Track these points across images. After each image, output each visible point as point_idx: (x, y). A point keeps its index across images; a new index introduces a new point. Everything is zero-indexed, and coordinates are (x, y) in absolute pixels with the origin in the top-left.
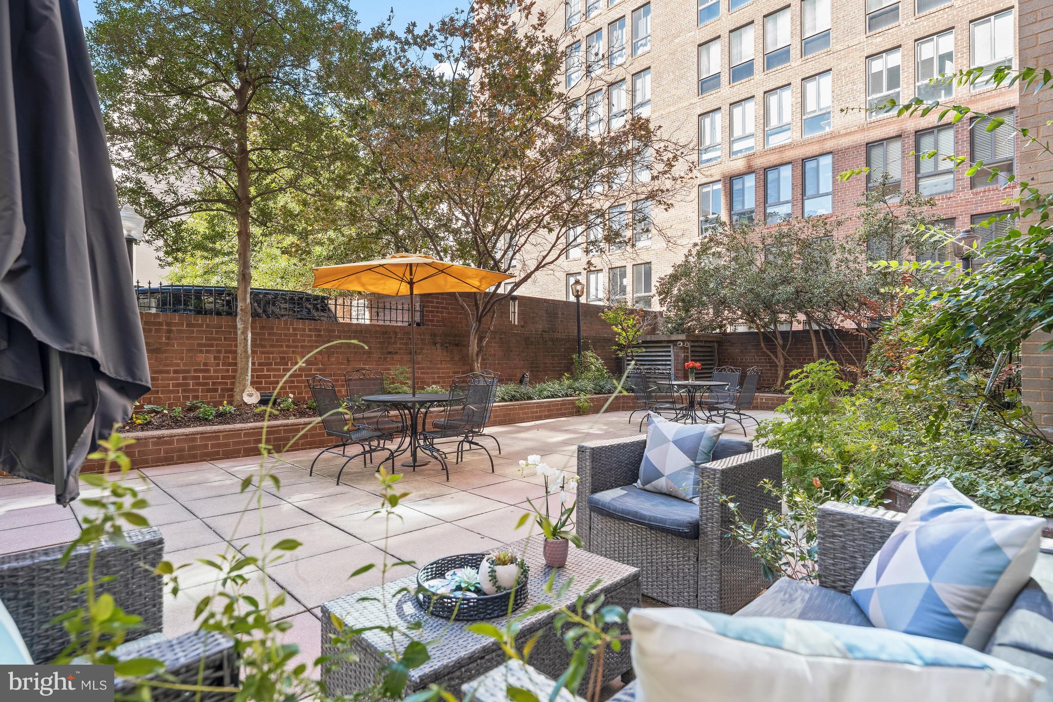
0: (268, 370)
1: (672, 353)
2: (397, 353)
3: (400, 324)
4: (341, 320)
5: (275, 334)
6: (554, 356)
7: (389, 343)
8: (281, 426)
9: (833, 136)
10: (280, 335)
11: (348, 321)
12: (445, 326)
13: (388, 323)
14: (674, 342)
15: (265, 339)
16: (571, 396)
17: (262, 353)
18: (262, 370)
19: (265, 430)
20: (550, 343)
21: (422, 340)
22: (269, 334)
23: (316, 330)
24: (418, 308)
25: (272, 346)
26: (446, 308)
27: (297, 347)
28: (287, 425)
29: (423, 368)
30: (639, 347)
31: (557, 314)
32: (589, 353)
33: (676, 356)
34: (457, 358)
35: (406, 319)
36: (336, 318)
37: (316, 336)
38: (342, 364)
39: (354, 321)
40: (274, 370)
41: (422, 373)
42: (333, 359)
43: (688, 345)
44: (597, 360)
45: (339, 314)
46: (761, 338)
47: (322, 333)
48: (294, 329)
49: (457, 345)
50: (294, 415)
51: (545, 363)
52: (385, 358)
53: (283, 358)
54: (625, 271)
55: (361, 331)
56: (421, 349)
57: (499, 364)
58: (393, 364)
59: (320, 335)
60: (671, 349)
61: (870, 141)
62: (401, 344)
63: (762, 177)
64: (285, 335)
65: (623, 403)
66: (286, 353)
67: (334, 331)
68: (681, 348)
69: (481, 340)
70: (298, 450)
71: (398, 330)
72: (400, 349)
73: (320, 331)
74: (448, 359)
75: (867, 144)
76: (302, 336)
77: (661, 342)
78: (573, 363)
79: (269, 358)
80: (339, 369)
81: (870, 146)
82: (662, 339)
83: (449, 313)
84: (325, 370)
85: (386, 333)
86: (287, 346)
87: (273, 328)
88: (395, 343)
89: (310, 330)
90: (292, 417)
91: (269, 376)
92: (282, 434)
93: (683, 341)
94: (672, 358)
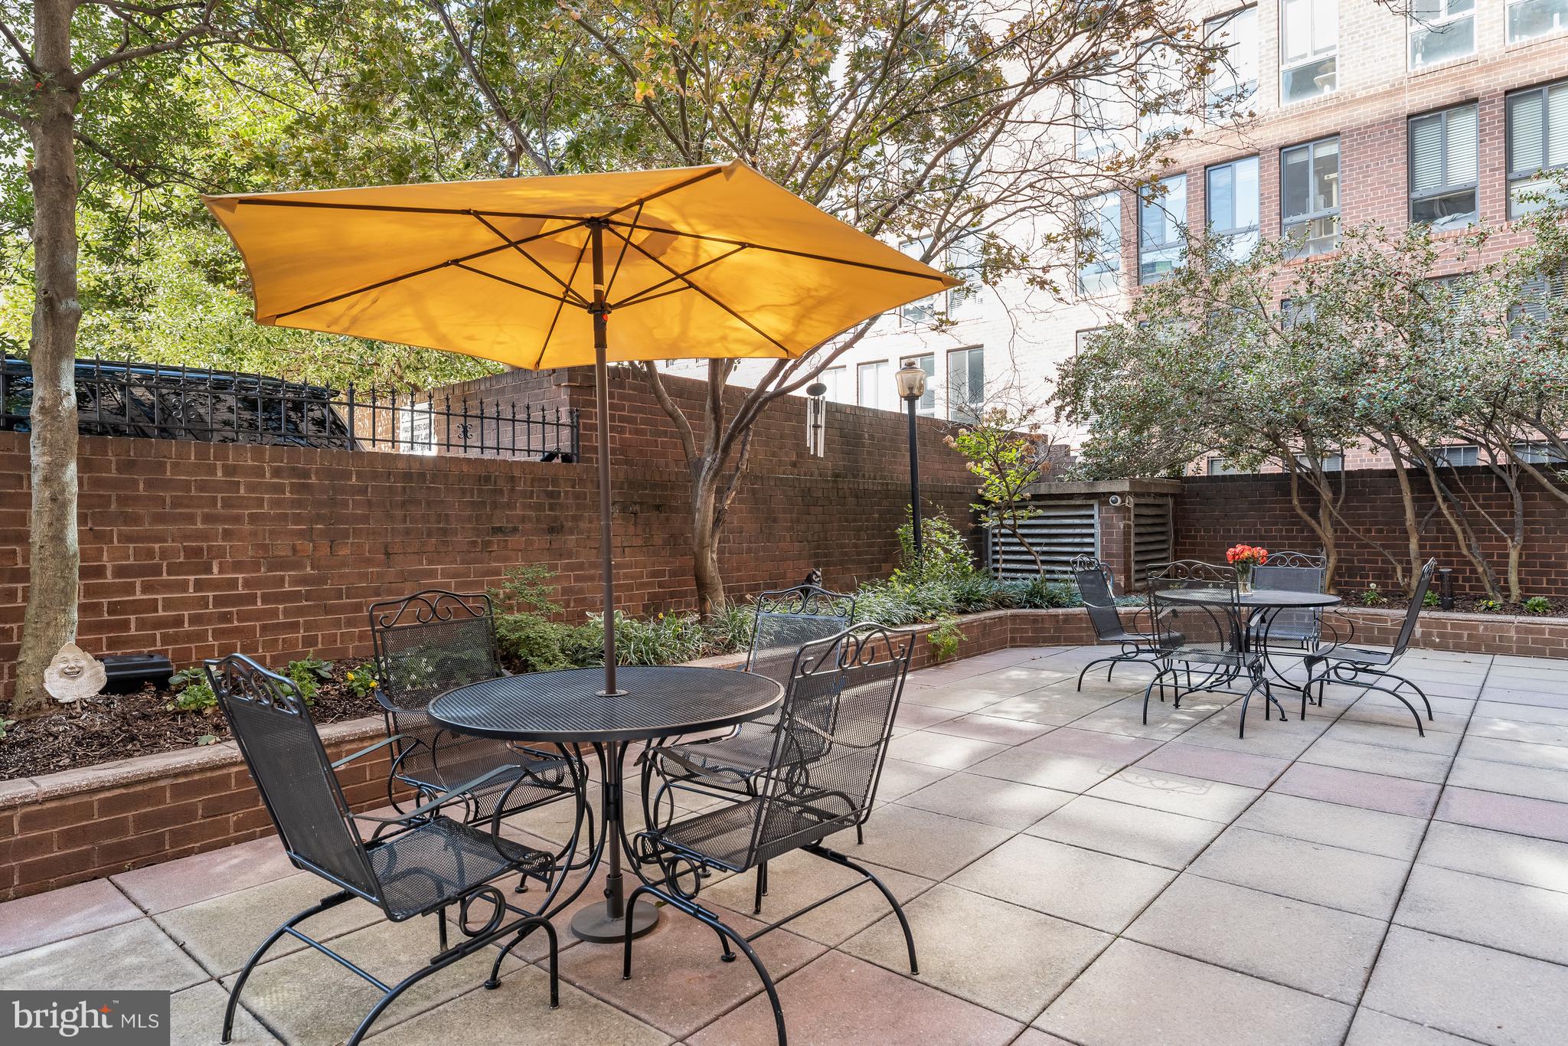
0: (147, 588)
1: (1096, 521)
2: (515, 530)
3: (520, 457)
4: (367, 447)
5: (167, 484)
6: (859, 530)
7: (495, 505)
8: (163, 775)
9: (1341, 103)
10: (186, 486)
11: (385, 448)
12: (627, 462)
13: (489, 455)
14: (1103, 498)
15: (136, 499)
16: (915, 621)
17: (126, 538)
18: (130, 589)
19: (96, 805)
20: (851, 500)
21: (578, 496)
22: (149, 484)
23: (294, 472)
24: (565, 419)
25: (159, 518)
26: (631, 420)
27: (237, 519)
28: (185, 772)
29: (581, 567)
30: (1025, 507)
31: (861, 437)
32: (935, 523)
33: (1107, 525)
34: (658, 540)
35: (536, 444)
36: (353, 441)
37: (296, 488)
38: (369, 562)
39: (404, 449)
40: (168, 586)
41: (578, 579)
42: (344, 551)
43: (1130, 502)
44: (953, 536)
45: (362, 428)
46: (1294, 486)
47: (313, 480)
48: (229, 470)
49: (658, 508)
50: (217, 728)
51: (842, 546)
52: (487, 544)
53: (199, 551)
54: (932, 363)
55: (422, 475)
56: (576, 519)
57: (749, 550)
58: (506, 559)
59: (306, 488)
60: (1095, 512)
61: (1415, 110)
62: (525, 506)
63: (1201, 182)
64: (202, 486)
65: (1013, 631)
66: (204, 536)
67: (347, 475)
68: (1118, 509)
69: (720, 494)
70: (226, 844)
71: (517, 473)
72: (523, 519)
73: (306, 474)
74: (640, 542)
75: (1409, 117)
76: (251, 488)
77: (1071, 496)
78: (897, 544)
79: (150, 554)
80: (363, 576)
81: (1415, 119)
82: (1075, 490)
83: (637, 432)
84: (321, 580)
85: (487, 479)
86: (207, 519)
87: (161, 466)
88: (510, 506)
89: (277, 472)
90: (211, 738)
91: (152, 606)
92: (169, 802)
93: (1122, 494)
94: (1097, 530)
